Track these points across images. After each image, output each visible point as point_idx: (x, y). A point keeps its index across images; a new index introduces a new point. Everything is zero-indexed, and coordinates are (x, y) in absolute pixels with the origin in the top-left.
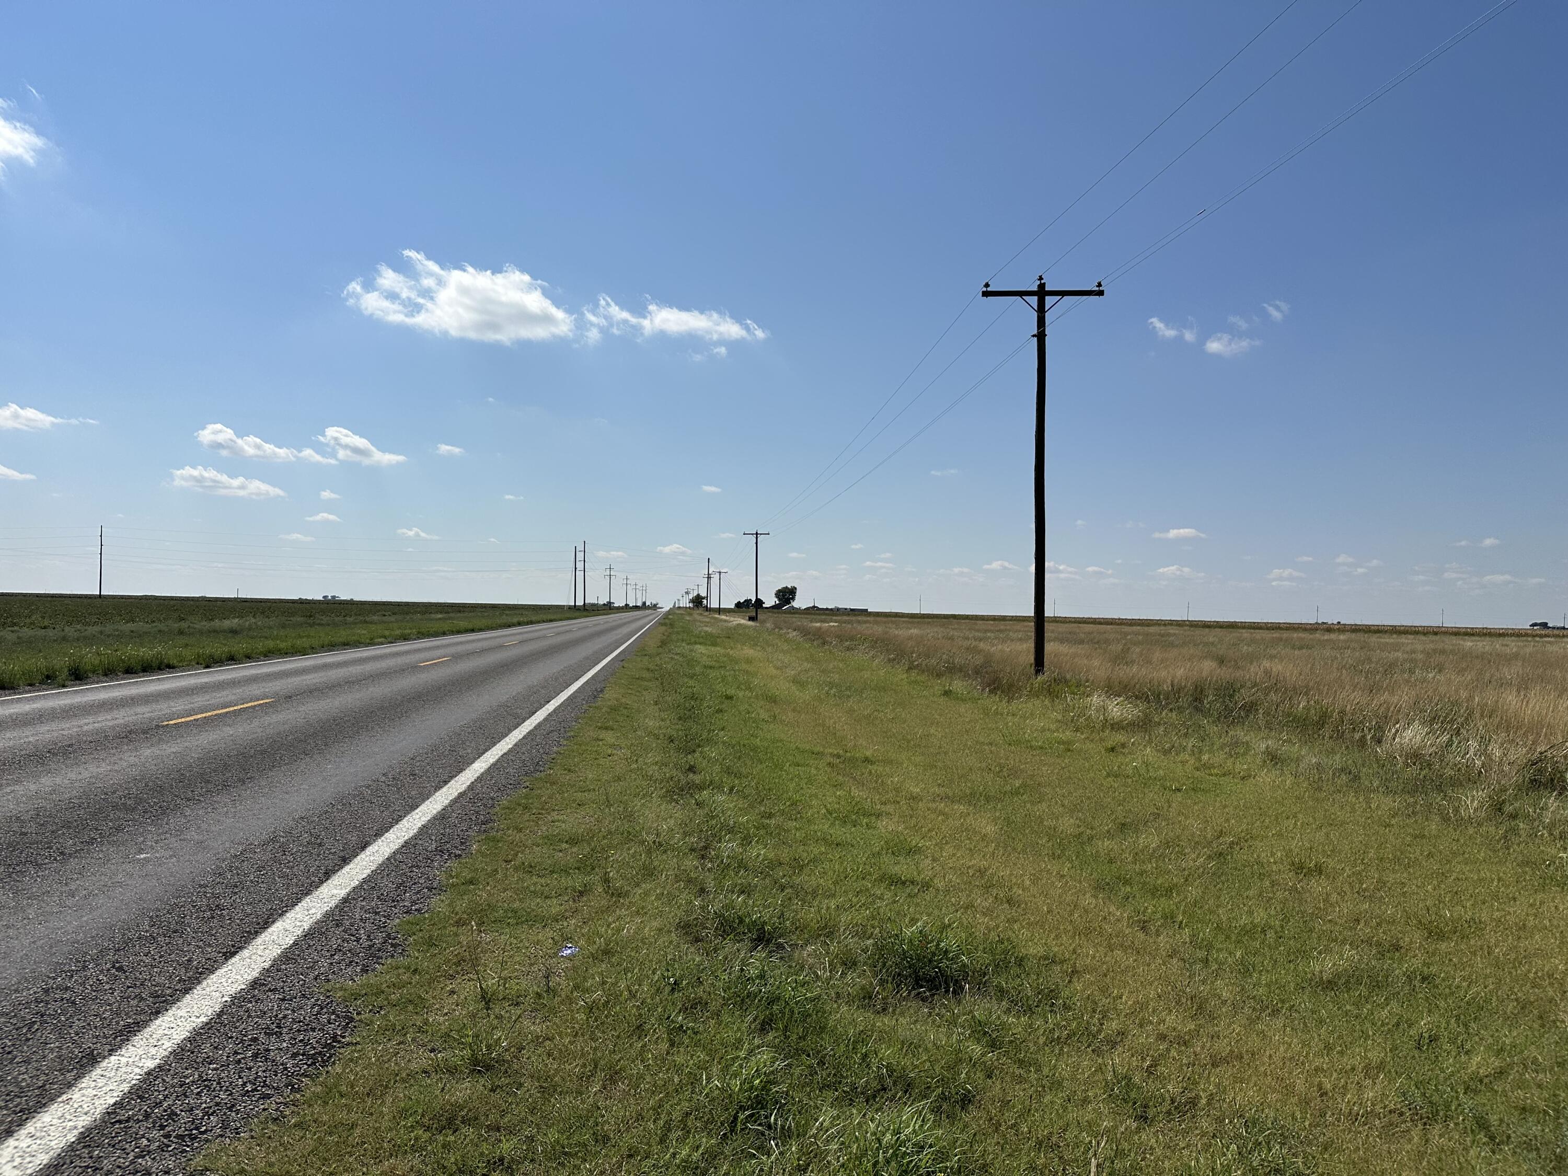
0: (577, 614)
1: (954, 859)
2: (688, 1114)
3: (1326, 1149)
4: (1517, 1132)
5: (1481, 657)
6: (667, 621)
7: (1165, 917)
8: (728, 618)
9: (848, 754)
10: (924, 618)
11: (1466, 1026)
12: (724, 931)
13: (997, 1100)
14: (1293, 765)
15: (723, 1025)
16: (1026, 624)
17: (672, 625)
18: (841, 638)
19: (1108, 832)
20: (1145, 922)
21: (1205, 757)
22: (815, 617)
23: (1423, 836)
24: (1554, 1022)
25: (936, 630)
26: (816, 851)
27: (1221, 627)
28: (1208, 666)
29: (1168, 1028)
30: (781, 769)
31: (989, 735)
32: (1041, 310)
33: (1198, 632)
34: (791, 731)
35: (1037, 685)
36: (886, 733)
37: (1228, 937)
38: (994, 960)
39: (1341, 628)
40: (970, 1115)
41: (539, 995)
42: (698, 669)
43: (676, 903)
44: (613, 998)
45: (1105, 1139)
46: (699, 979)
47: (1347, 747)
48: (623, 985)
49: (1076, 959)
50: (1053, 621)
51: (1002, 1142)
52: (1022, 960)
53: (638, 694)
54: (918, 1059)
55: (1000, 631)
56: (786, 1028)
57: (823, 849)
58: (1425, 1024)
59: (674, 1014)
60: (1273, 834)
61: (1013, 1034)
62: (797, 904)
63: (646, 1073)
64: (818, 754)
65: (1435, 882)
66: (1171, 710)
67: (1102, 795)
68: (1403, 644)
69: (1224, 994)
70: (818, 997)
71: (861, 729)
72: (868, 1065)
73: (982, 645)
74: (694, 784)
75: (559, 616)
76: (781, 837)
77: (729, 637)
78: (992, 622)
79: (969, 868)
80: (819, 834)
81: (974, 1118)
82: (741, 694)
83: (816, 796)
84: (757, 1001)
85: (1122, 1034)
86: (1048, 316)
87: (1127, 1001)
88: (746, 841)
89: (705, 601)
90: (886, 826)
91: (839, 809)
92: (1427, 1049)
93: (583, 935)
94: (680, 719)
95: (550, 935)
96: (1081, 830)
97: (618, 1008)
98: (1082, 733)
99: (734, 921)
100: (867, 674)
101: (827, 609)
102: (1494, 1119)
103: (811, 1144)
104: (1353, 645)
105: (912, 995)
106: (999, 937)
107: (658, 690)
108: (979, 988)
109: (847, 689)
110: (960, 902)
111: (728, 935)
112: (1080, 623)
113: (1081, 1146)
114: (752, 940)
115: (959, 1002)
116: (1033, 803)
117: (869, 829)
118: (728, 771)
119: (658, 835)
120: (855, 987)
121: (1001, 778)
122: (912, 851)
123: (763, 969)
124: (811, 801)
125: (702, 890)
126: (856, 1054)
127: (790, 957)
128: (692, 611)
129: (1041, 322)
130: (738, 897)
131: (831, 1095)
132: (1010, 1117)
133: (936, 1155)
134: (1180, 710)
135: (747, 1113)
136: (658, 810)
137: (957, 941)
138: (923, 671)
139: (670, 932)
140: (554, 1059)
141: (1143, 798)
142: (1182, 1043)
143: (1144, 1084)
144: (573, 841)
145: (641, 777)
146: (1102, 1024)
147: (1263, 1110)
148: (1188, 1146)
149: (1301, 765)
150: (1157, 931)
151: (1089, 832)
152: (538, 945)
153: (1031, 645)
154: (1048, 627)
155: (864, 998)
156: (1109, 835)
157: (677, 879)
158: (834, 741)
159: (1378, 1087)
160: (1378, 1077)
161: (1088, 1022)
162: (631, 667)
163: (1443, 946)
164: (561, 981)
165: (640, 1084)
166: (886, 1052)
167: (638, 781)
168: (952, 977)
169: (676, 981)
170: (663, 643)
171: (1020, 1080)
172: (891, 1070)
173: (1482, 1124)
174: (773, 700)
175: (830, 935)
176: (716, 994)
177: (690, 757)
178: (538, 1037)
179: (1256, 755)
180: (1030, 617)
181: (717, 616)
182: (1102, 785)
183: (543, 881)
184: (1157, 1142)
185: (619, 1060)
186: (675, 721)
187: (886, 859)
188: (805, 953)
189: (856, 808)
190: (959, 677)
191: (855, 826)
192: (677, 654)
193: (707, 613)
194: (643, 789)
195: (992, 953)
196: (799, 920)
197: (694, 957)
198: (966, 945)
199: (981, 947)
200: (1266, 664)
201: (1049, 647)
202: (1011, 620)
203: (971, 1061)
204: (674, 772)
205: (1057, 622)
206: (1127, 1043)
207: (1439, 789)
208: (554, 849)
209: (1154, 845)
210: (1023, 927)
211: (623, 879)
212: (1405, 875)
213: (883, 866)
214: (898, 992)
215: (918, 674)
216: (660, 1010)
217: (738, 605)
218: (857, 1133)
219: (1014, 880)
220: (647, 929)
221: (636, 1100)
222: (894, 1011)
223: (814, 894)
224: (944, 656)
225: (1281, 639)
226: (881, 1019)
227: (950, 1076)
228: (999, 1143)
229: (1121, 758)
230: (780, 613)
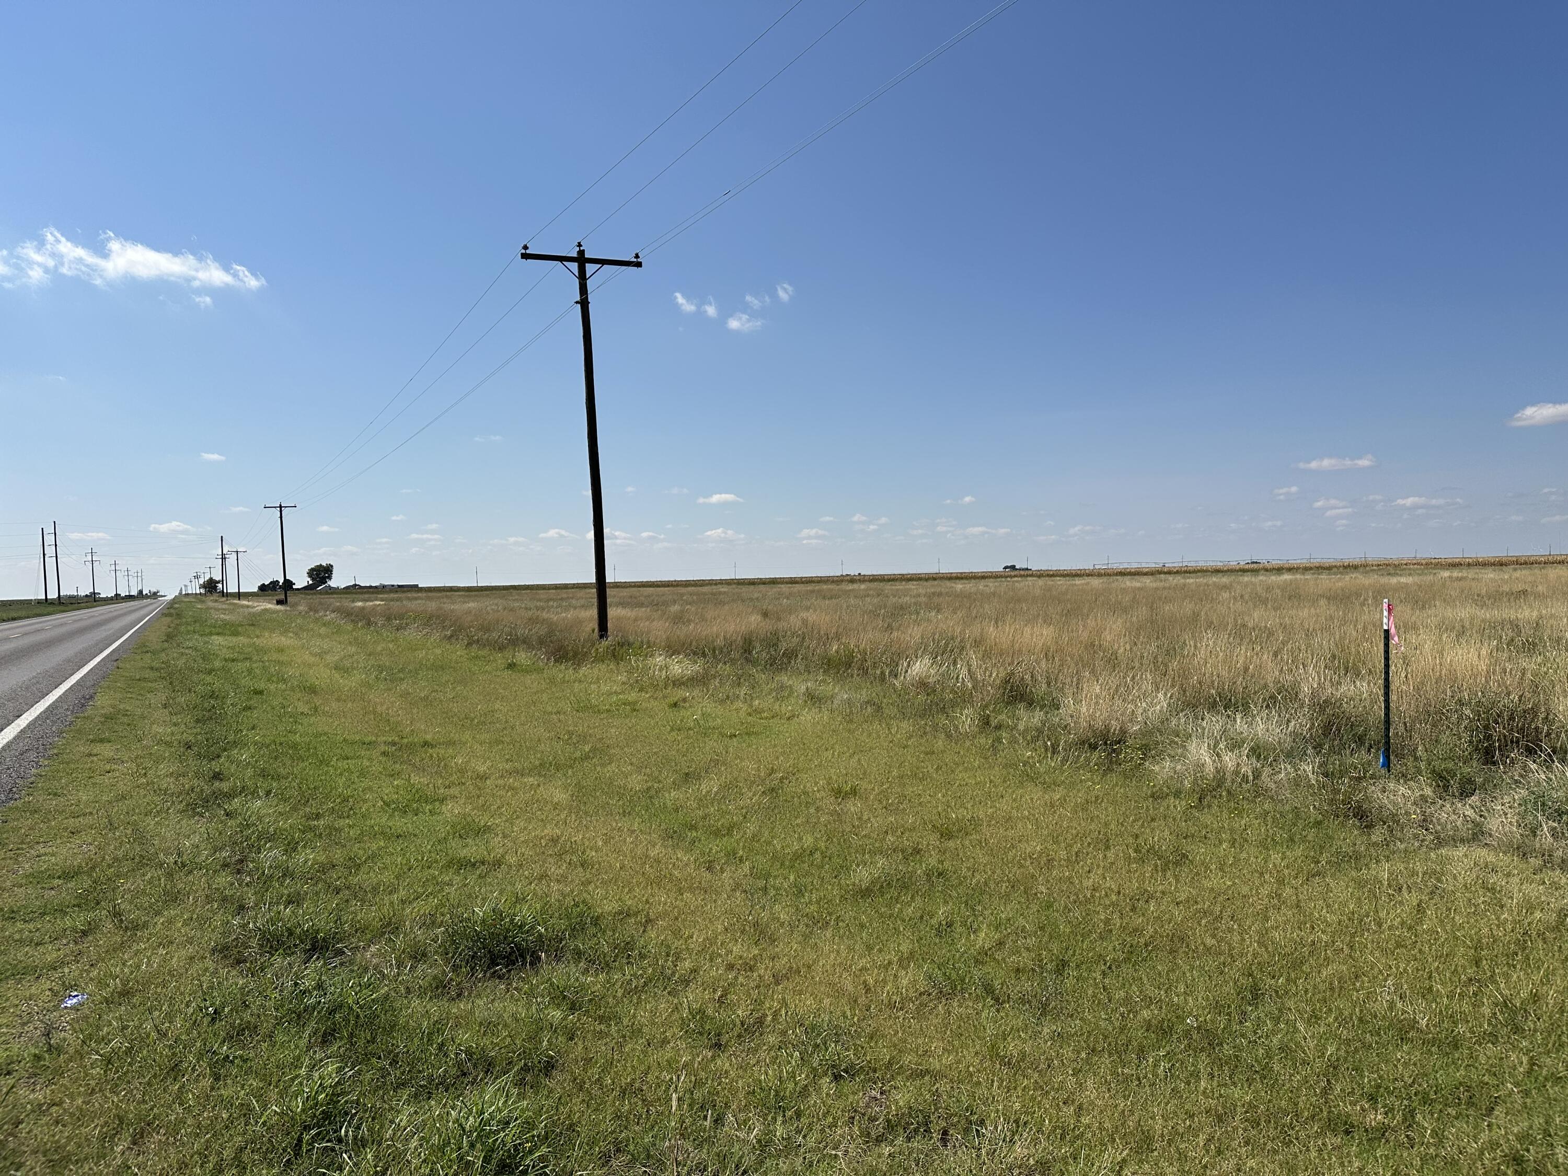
0: (51, 609)
1: (526, 832)
2: (241, 1150)
3: (872, 1038)
4: (1014, 991)
5: (969, 596)
6: (172, 611)
7: (728, 855)
8: (250, 603)
9: (405, 741)
10: (482, 591)
11: (972, 909)
12: (271, 947)
13: (580, 1060)
14: (828, 702)
15: (277, 1047)
16: (588, 591)
17: (179, 616)
18: (389, 617)
19: (674, 783)
20: (710, 862)
21: (756, 703)
22: (357, 596)
23: (933, 753)
24: (1036, 894)
25: (495, 602)
26: (374, 847)
27: (764, 583)
28: (755, 619)
29: (735, 958)
30: (328, 765)
31: (557, 704)
32: (582, 278)
33: (744, 589)
34: (337, 723)
35: (601, 650)
36: (446, 713)
37: (782, 864)
38: (570, 925)
39: (861, 579)
40: (554, 1080)
41: (37, 1058)
42: (217, 664)
43: (210, 926)
44: (138, 1043)
45: (684, 1072)
46: (244, 1002)
47: (871, 682)
48: (148, 1026)
49: (649, 908)
50: (614, 587)
51: (587, 1099)
52: (598, 919)
53: (140, 698)
54: (498, 1037)
55: (562, 599)
56: (351, 1035)
57: (382, 844)
58: (942, 914)
59: (217, 1045)
60: (816, 766)
61: (592, 993)
62: (355, 905)
63: (187, 1116)
64: (370, 743)
65: (944, 791)
66: (725, 663)
67: (667, 748)
68: (910, 589)
69: (782, 916)
70: (386, 997)
71: (418, 713)
72: (445, 1055)
73: (545, 615)
74: (221, 792)
75: (24, 613)
76: (332, 838)
77: (253, 625)
78: (554, 591)
79: (542, 838)
80: (376, 829)
81: (558, 1082)
82: (272, 687)
83: (370, 789)
84: (315, 1013)
85: (694, 971)
86: (590, 284)
87: (698, 938)
88: (291, 847)
89: (220, 586)
90: (452, 810)
91: (398, 799)
92: (945, 935)
93: (91, 979)
94: (198, 721)
95: (48, 985)
96: (650, 784)
97: (145, 1052)
98: (647, 693)
99: (282, 935)
100: (421, 654)
101: (371, 587)
102: (997, 984)
103: (389, 1147)
104: (871, 592)
105: (488, 975)
106: (574, 900)
107: (167, 691)
108: (556, 955)
109: (402, 670)
110: (533, 874)
111: (277, 950)
112: (639, 587)
113: (662, 1085)
114: (306, 951)
115: (537, 973)
116: (603, 765)
117: (432, 815)
118: (264, 774)
119: (179, 855)
120: (427, 979)
121: (570, 745)
122: (482, 831)
123: (320, 979)
124: (365, 794)
125: (242, 908)
126: (432, 1045)
127: (352, 963)
128: (204, 598)
129: (583, 289)
130: (285, 909)
131: (405, 1094)
132: (595, 1072)
133: (522, 1127)
134: (733, 662)
135: (313, 1132)
136: (178, 827)
137: (532, 913)
138: (484, 646)
139: (203, 958)
140: (64, 1126)
141: (704, 747)
142: (748, 969)
143: (717, 1014)
144: (67, 875)
145: (152, 792)
146: (676, 966)
147: (820, 1015)
148: (758, 1062)
149: (836, 702)
150: (721, 868)
151: (656, 785)
152: (31, 1000)
153: (594, 612)
154: (610, 592)
155: (437, 988)
156: (676, 786)
157: (209, 899)
158: (387, 729)
159: (910, 977)
160: (909, 966)
161: (662, 966)
162: (128, 666)
163: (951, 844)
164: (68, 1037)
165: (181, 1129)
166: (463, 1036)
167: (149, 797)
168: (528, 949)
169: (216, 1010)
170: (169, 637)
171: (601, 1035)
172: (469, 1053)
173: (989, 989)
174: (312, 690)
175: (395, 931)
176: (266, 1015)
177: (213, 763)
178: (40, 1105)
179: (798, 696)
180: (591, 584)
181: (236, 601)
182: (667, 740)
183: (31, 926)
184: (731, 1065)
185: (152, 1109)
186: (192, 725)
187: (454, 843)
188: (368, 955)
189: (417, 796)
190: (523, 649)
191: (416, 815)
192: (188, 648)
193: (224, 599)
194: (157, 806)
195: (569, 918)
196: (359, 922)
197: (236, 980)
198: (542, 915)
199: (557, 915)
200: (804, 615)
201: (612, 612)
202: (573, 588)
203: (552, 1028)
204: (196, 783)
205: (618, 587)
206: (700, 979)
207: (943, 710)
208: (43, 888)
209: (715, 789)
210: (597, 887)
211: (138, 909)
212: (921, 787)
213: (450, 852)
214: (472, 975)
215: (479, 648)
216: (198, 1045)
217: (263, 588)
218: (438, 1125)
219: (587, 843)
220: (175, 959)
221: (177, 1147)
222: (470, 994)
223: (375, 890)
224: (506, 629)
225: (812, 591)
226: (456, 1005)
227: (531, 1047)
228: (584, 1100)
229: (683, 713)
230: (315, 594)
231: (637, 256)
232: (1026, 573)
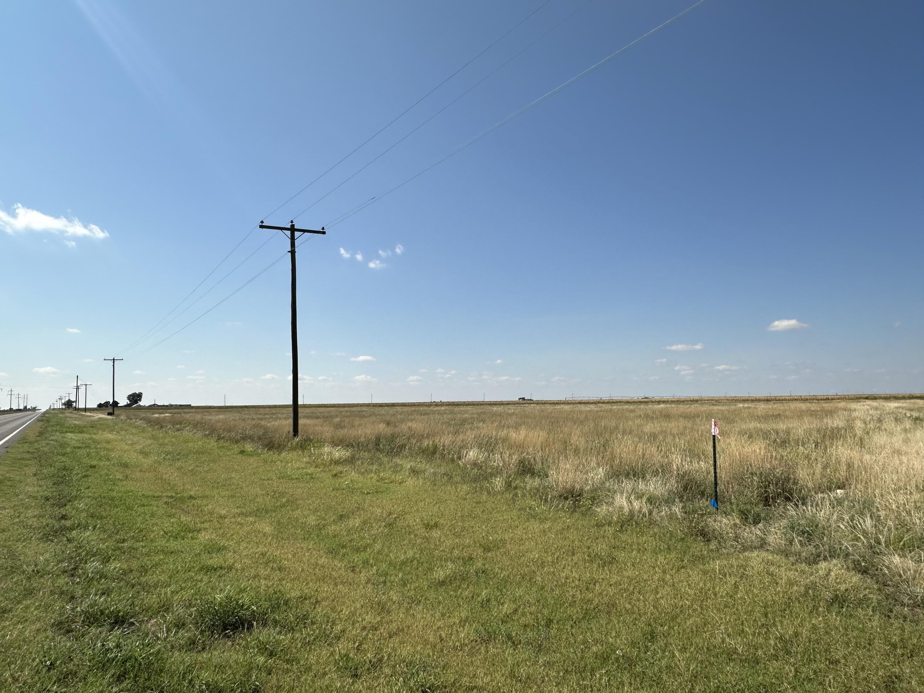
1: (247, 550)
3: (444, 668)
4: (523, 639)
5: (500, 415)
6: (44, 418)
7: (364, 562)
8: (92, 414)
9: (179, 495)
10: (227, 408)
11: (501, 591)
12: (89, 622)
14: (423, 474)
15: (89, 685)
16: (288, 409)
17: (48, 421)
18: (174, 423)
19: (334, 521)
20: (353, 567)
21: (382, 474)
22: (155, 411)
23: (480, 502)
24: (535, 582)
25: (235, 415)
26: (157, 559)
28: (382, 427)
29: (367, 623)
30: (132, 510)
31: (267, 474)
32: (293, 239)
33: (377, 409)
34: (139, 485)
35: (294, 444)
36: (204, 479)
37: (395, 568)
38: (271, 605)
39: (442, 404)
42: (68, 450)
43: (52, 610)
46: (70, 657)
47: (446, 463)
49: (318, 594)
50: (303, 407)
52: (287, 601)
53: (19, 470)
54: (226, 674)
55: (273, 414)
56: (136, 676)
57: (162, 557)
58: (484, 594)
59: (50, 685)
60: (415, 510)
61: (283, 645)
62: (143, 594)
64: (158, 497)
65: (486, 524)
66: (365, 451)
67: (330, 501)
69: (394, 598)
70: (159, 651)
71: (187, 479)
72: (193, 686)
73: (263, 423)
74: (65, 527)
76: (132, 554)
77: (93, 427)
78: (268, 409)
79: (256, 553)
80: (159, 548)
82: (102, 464)
83: (156, 524)
84: (114, 663)
85: (343, 631)
86: (296, 242)
87: (346, 612)
88: (106, 560)
89: (74, 404)
90: (204, 537)
91: (173, 530)
92: (486, 606)
94: (54, 484)
96: (320, 521)
98: (319, 468)
99: (97, 614)
100: (190, 445)
101: (164, 406)
102: (514, 634)
104: (447, 411)
105: (221, 636)
106: (274, 590)
107: (37, 466)
108: (262, 623)
109: (178, 455)
110: (250, 575)
111: (92, 624)
112: (317, 407)
114: (111, 624)
115: (251, 634)
116: (293, 511)
117: (192, 540)
118: (92, 516)
119: (36, 565)
120: (184, 639)
121: (274, 498)
122: (221, 549)
123: (118, 641)
124: (153, 527)
125: (72, 598)
126: (185, 681)
127: (139, 630)
128: (64, 411)
129: (293, 245)
130: (100, 598)
134: (369, 451)
136: (37, 548)
137: (249, 598)
138: (227, 440)
139: (46, 630)
141: (352, 500)
142: (374, 629)
143: (355, 657)
145: (22, 527)
146: (332, 628)
147: (414, 655)
148: (379, 684)
149: (426, 474)
150: (360, 570)
151: (323, 522)
153: (291, 421)
154: (300, 410)
155: (190, 645)
157: (52, 593)
158: (169, 488)
159: (466, 631)
160: (465, 625)
161: (325, 629)
163: (490, 554)
166: (205, 674)
167: (20, 531)
168: (246, 620)
169: (51, 663)
170: (41, 434)
171: (288, 671)
172: (208, 685)
173: (509, 637)
174: (126, 466)
175: (167, 610)
176: (83, 665)
177: (62, 509)
179: (405, 471)
180: (290, 405)
181: (83, 413)
182: (330, 496)
184: (363, 687)
186: (51, 486)
187: (205, 556)
188: (149, 625)
189: (184, 528)
190: (249, 442)
191: (183, 539)
192: (52, 440)
193: (76, 412)
194: (24, 535)
195: (271, 601)
196: (145, 605)
197: (66, 643)
198: (255, 599)
199: (264, 599)
200: (410, 424)
201: (301, 422)
202: (279, 407)
203: (258, 668)
204: (50, 521)
205: (305, 407)
206: (346, 636)
207: (486, 478)
209: (357, 524)
210: (287, 582)
212: (473, 522)
213: (202, 561)
214: (212, 636)
215: (224, 442)
216: (38, 685)
217: (100, 406)
219: (282, 556)
220: (28, 631)
222: (210, 648)
223: (156, 586)
224: (240, 431)
225: (415, 411)
226: (201, 655)
227: (245, 680)
229: (340, 480)
230: (131, 409)
231: (323, 229)
232: (531, 402)
